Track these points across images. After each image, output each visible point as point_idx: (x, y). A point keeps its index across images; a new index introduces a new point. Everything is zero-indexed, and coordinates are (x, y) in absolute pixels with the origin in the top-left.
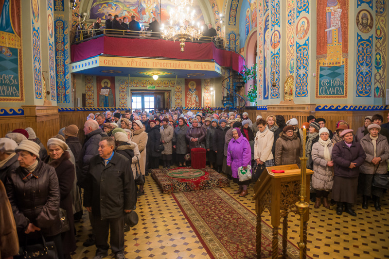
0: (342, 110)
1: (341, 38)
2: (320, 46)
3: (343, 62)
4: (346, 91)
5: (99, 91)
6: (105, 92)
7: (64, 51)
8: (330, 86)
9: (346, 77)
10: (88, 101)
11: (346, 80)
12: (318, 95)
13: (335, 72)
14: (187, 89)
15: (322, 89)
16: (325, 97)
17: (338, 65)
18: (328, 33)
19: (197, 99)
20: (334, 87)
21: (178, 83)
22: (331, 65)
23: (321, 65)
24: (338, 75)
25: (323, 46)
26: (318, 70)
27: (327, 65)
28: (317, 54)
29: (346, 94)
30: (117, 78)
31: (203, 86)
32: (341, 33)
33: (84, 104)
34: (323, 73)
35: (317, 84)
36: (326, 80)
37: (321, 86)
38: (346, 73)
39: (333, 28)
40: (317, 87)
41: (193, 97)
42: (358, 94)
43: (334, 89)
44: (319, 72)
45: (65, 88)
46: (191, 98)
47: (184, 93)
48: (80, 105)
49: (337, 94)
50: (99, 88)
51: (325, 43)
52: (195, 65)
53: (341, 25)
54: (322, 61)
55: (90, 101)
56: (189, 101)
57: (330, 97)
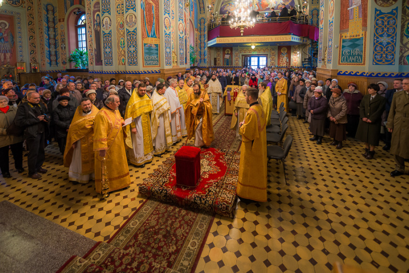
0: (361, 75)
1: (361, 14)
2: (343, 23)
3: (362, 35)
4: (364, 60)
5: (224, 56)
6: (227, 56)
7: (204, 35)
8: (350, 55)
9: (365, 48)
10: (218, 62)
11: (365, 50)
12: (340, 63)
13: (355, 43)
14: (280, 54)
15: (344, 57)
16: (345, 64)
17: (358, 37)
18: (350, 11)
19: (288, 60)
20: (354, 56)
21: (273, 50)
22: (352, 38)
23: (344, 38)
24: (357, 45)
25: (346, 22)
26: (340, 41)
27: (348, 38)
28: (340, 29)
29: (364, 62)
30: (233, 48)
31: (292, 50)
32: (361, 10)
33: (215, 64)
34: (345, 44)
35: (340, 54)
36: (347, 50)
37: (343, 55)
38: (365, 44)
39: (355, 6)
40: (340, 56)
41: (285, 59)
42: (375, 62)
43: (354, 57)
44: (342, 44)
45: (204, 55)
46: (282, 60)
47: (277, 56)
48: (213, 65)
49: (356, 62)
50: (224, 54)
51: (347, 20)
52: (276, 38)
53: (362, 2)
54: (344, 35)
55: (219, 62)
56: (281, 61)
57: (350, 64)
